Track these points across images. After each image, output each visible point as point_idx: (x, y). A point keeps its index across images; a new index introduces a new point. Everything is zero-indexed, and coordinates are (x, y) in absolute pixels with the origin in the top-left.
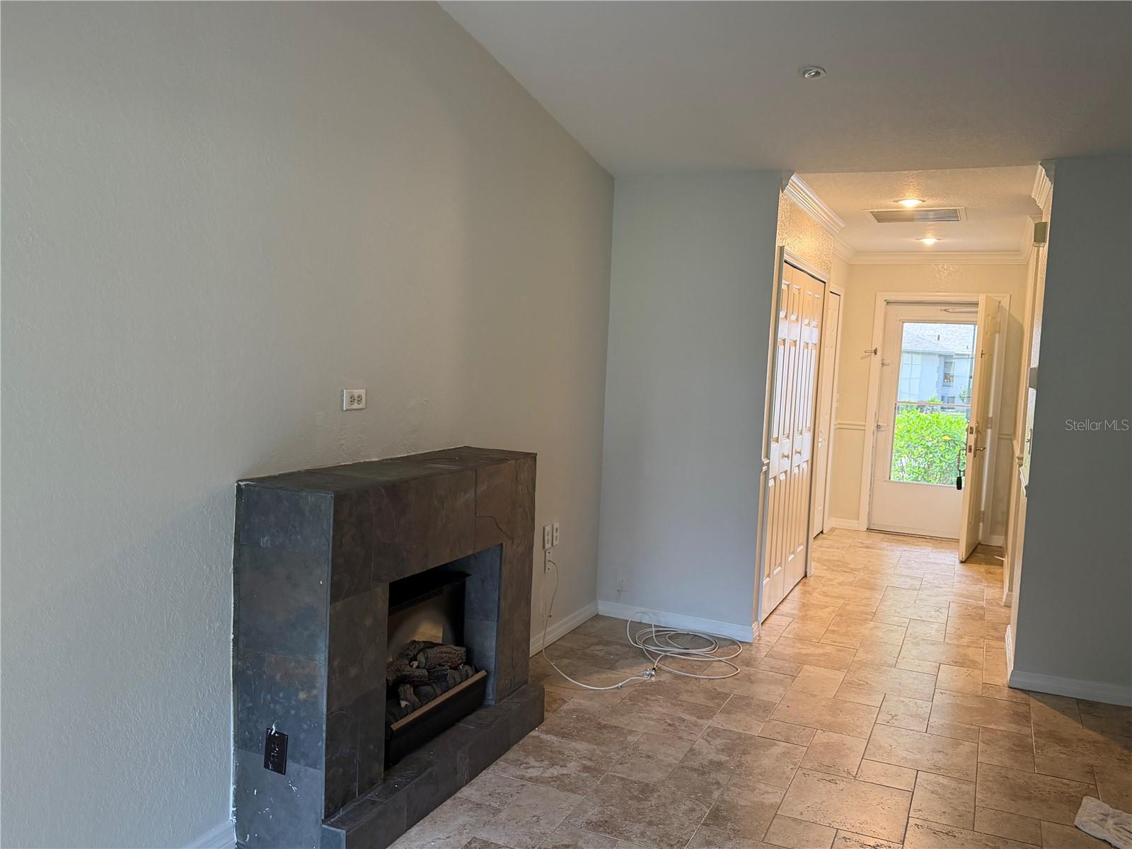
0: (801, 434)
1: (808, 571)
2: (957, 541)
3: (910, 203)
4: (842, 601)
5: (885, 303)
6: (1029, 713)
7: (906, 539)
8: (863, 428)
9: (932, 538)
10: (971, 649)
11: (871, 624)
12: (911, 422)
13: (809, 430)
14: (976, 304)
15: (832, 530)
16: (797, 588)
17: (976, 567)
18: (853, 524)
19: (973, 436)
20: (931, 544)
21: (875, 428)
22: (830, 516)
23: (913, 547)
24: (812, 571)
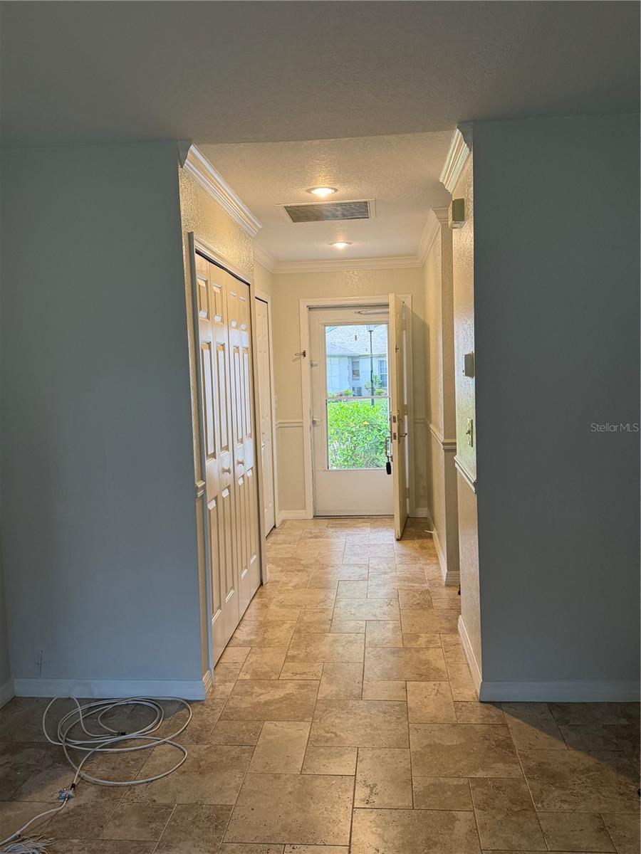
0: (242, 442)
1: (264, 579)
2: (392, 517)
3: (323, 193)
4: (297, 611)
5: (308, 309)
6: (510, 738)
7: (347, 522)
8: (301, 424)
9: (370, 517)
10: (431, 651)
11: (330, 637)
12: (338, 412)
13: (251, 437)
14: (387, 305)
15: (284, 522)
16: (254, 601)
17: (409, 543)
18: (301, 514)
19: (395, 425)
20: (369, 524)
21: (311, 424)
22: (280, 509)
23: (355, 529)
24: (268, 577)
